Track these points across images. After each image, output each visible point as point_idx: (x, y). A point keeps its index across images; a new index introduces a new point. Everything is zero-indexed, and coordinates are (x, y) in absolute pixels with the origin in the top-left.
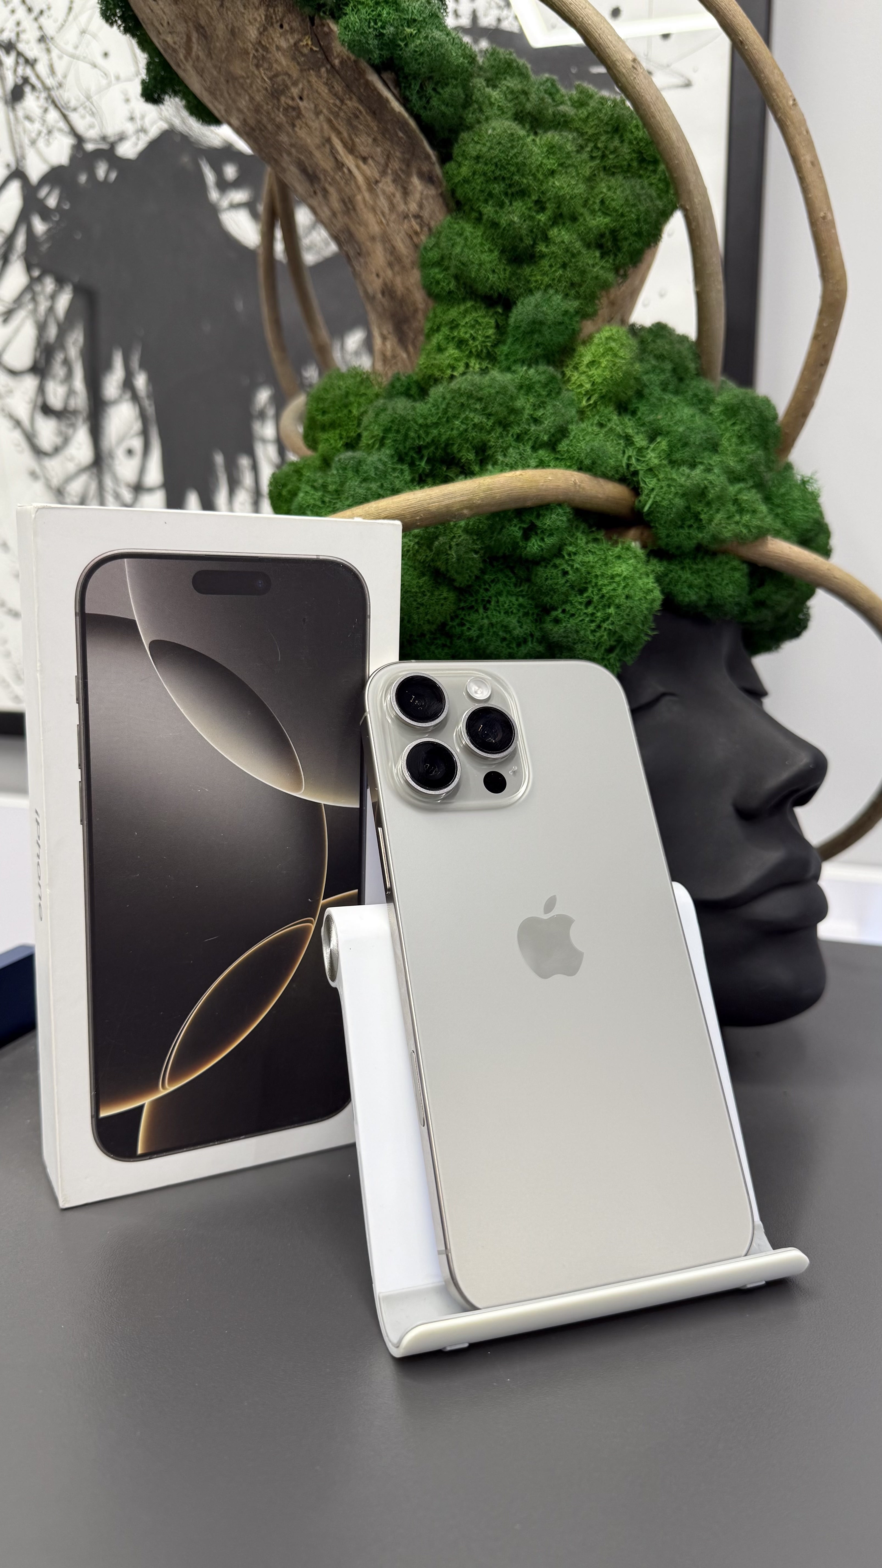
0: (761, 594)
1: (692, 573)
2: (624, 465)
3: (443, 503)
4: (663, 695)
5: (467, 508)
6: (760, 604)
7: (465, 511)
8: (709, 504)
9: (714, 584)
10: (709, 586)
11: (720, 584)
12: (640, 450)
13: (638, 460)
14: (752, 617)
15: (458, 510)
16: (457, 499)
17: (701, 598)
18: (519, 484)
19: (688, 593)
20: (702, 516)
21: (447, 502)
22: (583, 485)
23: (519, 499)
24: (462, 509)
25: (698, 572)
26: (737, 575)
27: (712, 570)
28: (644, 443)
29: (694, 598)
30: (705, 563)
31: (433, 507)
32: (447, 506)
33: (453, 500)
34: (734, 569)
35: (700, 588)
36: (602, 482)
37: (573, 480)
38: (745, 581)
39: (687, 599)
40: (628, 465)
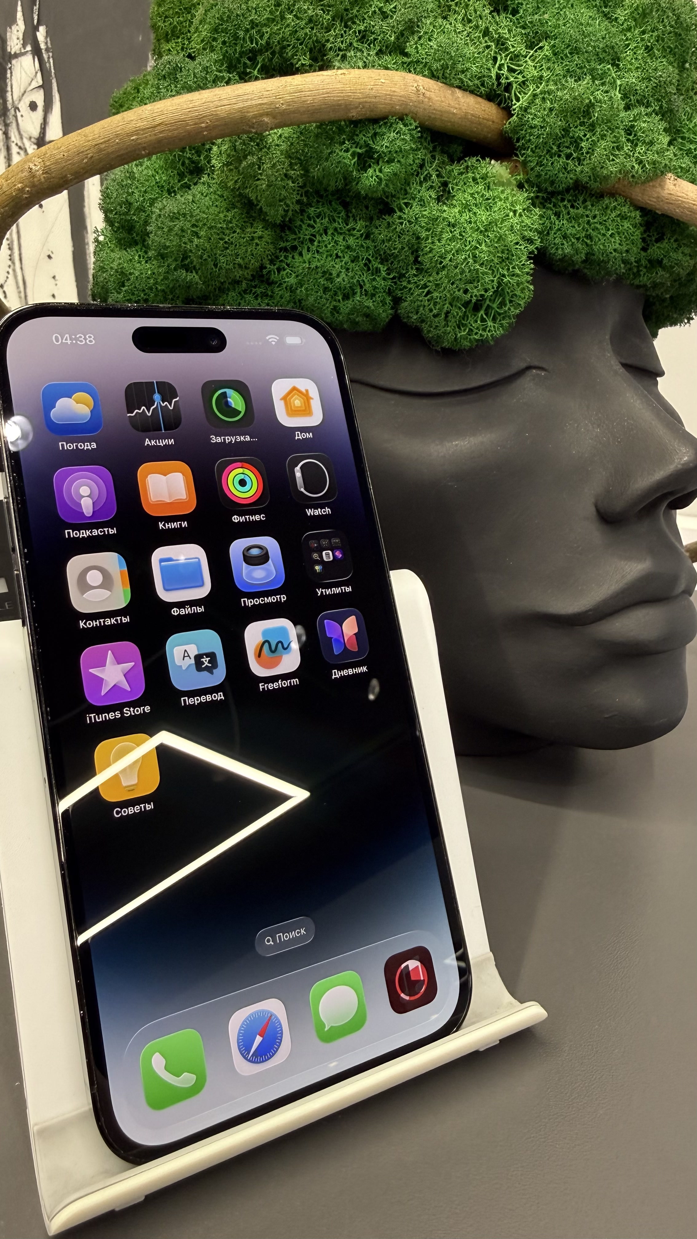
0: (656, 251)
1: (569, 220)
2: (493, 75)
3: (236, 106)
4: (529, 368)
5: (267, 114)
6: (655, 264)
7: (266, 119)
8: (592, 127)
9: (594, 234)
10: (589, 237)
11: (604, 235)
12: (515, 57)
13: (511, 70)
14: (645, 279)
15: (255, 117)
16: (254, 102)
17: (577, 251)
18: (339, 86)
19: (563, 244)
20: (583, 144)
21: (241, 105)
22: (428, 94)
23: (340, 105)
24: (262, 115)
25: (576, 218)
26: (627, 224)
27: (594, 217)
28: (521, 48)
29: (568, 250)
30: (585, 208)
31: (222, 111)
32: (241, 110)
33: (249, 103)
34: (623, 217)
35: (578, 239)
36: (459, 93)
37: (415, 85)
38: (638, 234)
39: (560, 252)
40: (498, 77)
